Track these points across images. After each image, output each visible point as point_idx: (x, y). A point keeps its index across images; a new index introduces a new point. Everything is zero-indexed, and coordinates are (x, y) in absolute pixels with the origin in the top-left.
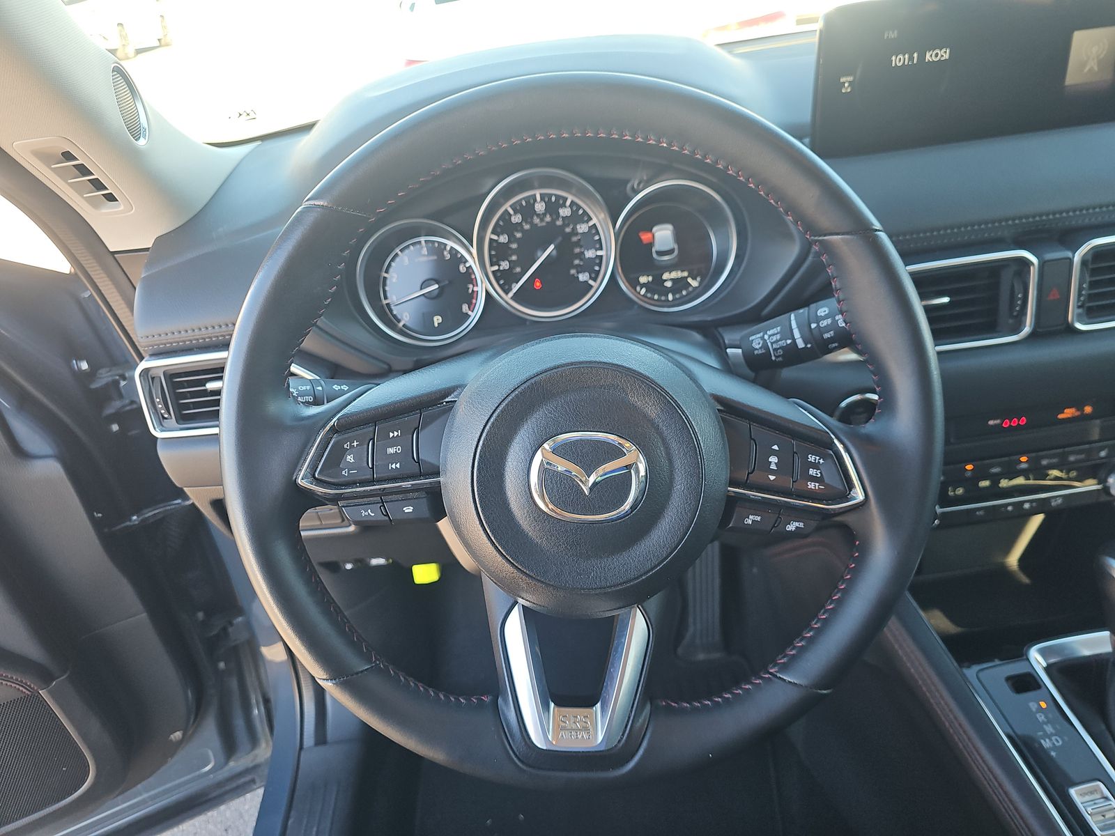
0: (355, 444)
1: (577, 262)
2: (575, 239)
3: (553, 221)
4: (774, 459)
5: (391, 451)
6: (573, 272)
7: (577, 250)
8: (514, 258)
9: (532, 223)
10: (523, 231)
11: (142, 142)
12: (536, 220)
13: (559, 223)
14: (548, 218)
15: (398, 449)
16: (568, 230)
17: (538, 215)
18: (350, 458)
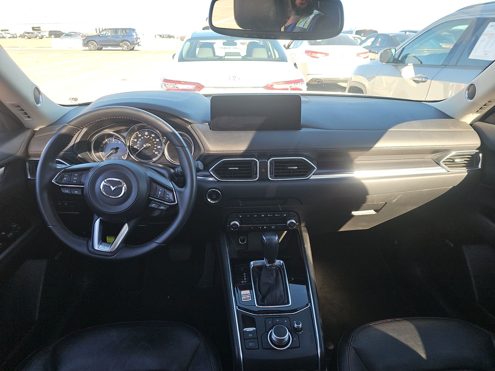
0: (67, 175)
1: (155, 149)
2: (155, 143)
3: (150, 137)
4: (160, 192)
5: (75, 178)
6: (154, 151)
7: (156, 146)
8: (138, 145)
9: (144, 137)
10: (141, 139)
11: (39, 105)
12: (145, 137)
13: (151, 138)
14: (149, 137)
15: (76, 178)
16: (154, 140)
17: (146, 135)
18: (65, 178)
